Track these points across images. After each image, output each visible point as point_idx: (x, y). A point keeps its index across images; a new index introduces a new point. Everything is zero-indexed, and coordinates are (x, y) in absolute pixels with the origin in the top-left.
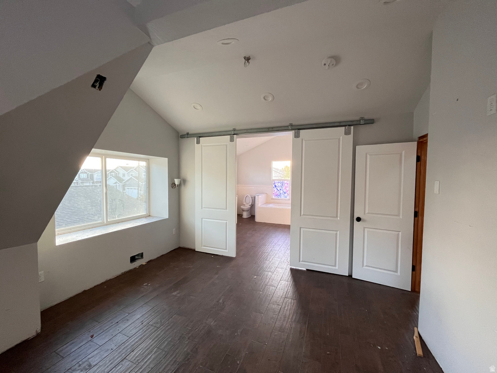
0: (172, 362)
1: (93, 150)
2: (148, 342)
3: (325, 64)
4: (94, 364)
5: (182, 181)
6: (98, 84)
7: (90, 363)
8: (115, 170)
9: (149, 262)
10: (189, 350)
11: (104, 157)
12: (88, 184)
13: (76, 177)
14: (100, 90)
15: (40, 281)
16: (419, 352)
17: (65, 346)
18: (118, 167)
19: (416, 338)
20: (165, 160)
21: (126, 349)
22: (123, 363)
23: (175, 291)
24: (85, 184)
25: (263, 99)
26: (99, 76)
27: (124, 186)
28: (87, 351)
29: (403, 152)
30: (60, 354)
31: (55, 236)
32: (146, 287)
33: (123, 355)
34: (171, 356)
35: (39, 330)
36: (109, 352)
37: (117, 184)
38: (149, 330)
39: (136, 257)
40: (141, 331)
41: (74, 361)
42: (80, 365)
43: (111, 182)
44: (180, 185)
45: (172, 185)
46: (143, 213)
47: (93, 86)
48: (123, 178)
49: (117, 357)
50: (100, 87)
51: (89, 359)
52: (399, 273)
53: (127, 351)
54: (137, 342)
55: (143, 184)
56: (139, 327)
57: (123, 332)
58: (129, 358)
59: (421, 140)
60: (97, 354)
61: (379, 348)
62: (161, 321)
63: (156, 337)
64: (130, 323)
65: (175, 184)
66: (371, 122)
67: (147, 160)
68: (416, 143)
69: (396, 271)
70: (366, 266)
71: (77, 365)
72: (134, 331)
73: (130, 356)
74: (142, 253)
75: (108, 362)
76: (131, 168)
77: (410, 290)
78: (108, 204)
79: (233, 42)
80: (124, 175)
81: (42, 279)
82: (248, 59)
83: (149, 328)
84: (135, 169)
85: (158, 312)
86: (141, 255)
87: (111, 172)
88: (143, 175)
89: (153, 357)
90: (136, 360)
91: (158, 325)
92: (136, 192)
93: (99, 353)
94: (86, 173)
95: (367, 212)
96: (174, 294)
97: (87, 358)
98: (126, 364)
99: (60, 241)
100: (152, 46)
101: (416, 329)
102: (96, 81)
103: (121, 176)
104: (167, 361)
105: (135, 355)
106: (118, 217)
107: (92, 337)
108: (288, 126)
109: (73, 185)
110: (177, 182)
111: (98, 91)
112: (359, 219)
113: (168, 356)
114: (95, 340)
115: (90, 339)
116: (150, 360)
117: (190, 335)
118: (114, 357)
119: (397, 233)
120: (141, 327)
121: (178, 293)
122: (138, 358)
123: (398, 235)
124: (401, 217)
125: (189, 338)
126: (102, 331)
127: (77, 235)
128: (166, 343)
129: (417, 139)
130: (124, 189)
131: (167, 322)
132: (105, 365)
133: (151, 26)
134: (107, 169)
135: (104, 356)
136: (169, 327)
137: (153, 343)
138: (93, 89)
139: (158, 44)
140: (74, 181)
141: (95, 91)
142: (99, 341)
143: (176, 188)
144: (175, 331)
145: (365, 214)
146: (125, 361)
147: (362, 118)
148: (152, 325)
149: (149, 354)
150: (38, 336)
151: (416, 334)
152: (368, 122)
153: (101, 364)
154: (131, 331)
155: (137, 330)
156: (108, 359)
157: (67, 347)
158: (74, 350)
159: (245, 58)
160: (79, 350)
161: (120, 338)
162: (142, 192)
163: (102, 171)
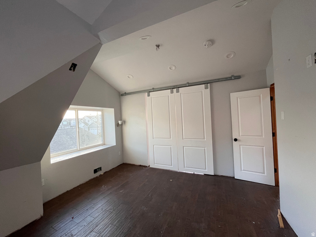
0: (121, 233)
1: (71, 106)
2: (106, 221)
3: (205, 45)
4: (74, 234)
5: (123, 122)
6: (72, 68)
7: (72, 233)
8: (83, 118)
9: (105, 172)
10: (130, 226)
11: (77, 110)
12: (68, 128)
13: (61, 124)
14: (74, 71)
15: (42, 185)
16: (282, 225)
17: (57, 224)
18: (85, 117)
19: (279, 216)
20: (112, 110)
21: (93, 225)
22: (91, 233)
23: (121, 190)
24: (66, 128)
25: (169, 69)
26: (73, 64)
27: (89, 128)
28: (70, 226)
29: (261, 95)
30: (55, 228)
31: (50, 158)
32: (104, 187)
33: (91, 229)
34: (120, 229)
35: (42, 214)
36: (83, 227)
37: (85, 127)
38: (107, 213)
39: (97, 170)
40: (101, 214)
41: (63, 232)
42: (66, 235)
43: (82, 125)
44: (122, 125)
45: (117, 125)
46: (100, 143)
47: (70, 69)
48: (88, 123)
49: (87, 230)
50: (74, 70)
51: (71, 231)
52: (266, 174)
53: (93, 226)
54: (99, 221)
55: (100, 126)
56: (100, 212)
57: (91, 215)
58: (95, 230)
59: (272, 87)
60: (75, 228)
61: (254, 223)
62: (113, 208)
63: (110, 218)
64: (95, 209)
65: (119, 124)
66: (238, 77)
67: (102, 111)
68: (269, 89)
69: (264, 173)
70: (243, 170)
71: (65, 235)
72: (97, 215)
73: (96, 229)
74: (101, 167)
75: (82, 233)
76: (93, 116)
77: (274, 185)
78: (80, 139)
79: (148, 37)
80: (89, 121)
81: (43, 184)
82: (158, 46)
83: (106, 213)
84: (95, 117)
85: (111, 202)
86: (100, 169)
87: (81, 120)
88: (100, 121)
89: (109, 230)
90: (99, 232)
91: (112, 211)
92: (96, 131)
93: (77, 227)
94: (66, 121)
95: (241, 135)
96: (121, 191)
97: (70, 231)
98: (93, 234)
99: (53, 161)
100: (102, 45)
101: (279, 210)
102: (71, 67)
103: (87, 121)
104: (118, 232)
105: (98, 228)
106: (86, 145)
107: (73, 218)
108: (186, 84)
109: (59, 128)
110: (120, 122)
111: (73, 72)
112: (236, 140)
113: (118, 229)
114: (74, 220)
115: (72, 219)
116: (108, 231)
117: (131, 216)
118: (86, 230)
119: (263, 147)
120: (102, 212)
121: (123, 191)
122: (100, 231)
123: (263, 149)
124: (264, 137)
125: (130, 218)
126: (78, 215)
127: (63, 157)
128: (117, 221)
129: (270, 86)
130: (89, 130)
131: (117, 209)
132: (81, 235)
133: (100, 34)
134: (79, 118)
135: (80, 230)
136: (118, 212)
137: (108, 221)
138: (70, 71)
139: (105, 43)
140: (60, 127)
141: (72, 71)
142: (77, 220)
143: (120, 127)
144: (122, 214)
145: (239, 136)
146: (92, 232)
147: (233, 76)
148: (108, 211)
149: (106, 228)
150: (42, 217)
151: (279, 213)
152: (236, 78)
153: (78, 234)
154: (95, 214)
155: (99, 214)
156: (82, 231)
157: (58, 224)
158: (62, 226)
159: (156, 46)
160: (66, 226)
161: (89, 219)
162: (100, 131)
163: (76, 119)
